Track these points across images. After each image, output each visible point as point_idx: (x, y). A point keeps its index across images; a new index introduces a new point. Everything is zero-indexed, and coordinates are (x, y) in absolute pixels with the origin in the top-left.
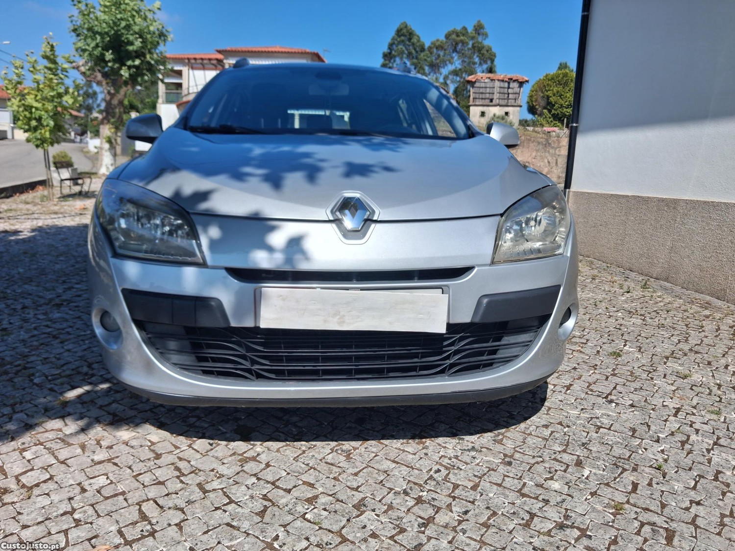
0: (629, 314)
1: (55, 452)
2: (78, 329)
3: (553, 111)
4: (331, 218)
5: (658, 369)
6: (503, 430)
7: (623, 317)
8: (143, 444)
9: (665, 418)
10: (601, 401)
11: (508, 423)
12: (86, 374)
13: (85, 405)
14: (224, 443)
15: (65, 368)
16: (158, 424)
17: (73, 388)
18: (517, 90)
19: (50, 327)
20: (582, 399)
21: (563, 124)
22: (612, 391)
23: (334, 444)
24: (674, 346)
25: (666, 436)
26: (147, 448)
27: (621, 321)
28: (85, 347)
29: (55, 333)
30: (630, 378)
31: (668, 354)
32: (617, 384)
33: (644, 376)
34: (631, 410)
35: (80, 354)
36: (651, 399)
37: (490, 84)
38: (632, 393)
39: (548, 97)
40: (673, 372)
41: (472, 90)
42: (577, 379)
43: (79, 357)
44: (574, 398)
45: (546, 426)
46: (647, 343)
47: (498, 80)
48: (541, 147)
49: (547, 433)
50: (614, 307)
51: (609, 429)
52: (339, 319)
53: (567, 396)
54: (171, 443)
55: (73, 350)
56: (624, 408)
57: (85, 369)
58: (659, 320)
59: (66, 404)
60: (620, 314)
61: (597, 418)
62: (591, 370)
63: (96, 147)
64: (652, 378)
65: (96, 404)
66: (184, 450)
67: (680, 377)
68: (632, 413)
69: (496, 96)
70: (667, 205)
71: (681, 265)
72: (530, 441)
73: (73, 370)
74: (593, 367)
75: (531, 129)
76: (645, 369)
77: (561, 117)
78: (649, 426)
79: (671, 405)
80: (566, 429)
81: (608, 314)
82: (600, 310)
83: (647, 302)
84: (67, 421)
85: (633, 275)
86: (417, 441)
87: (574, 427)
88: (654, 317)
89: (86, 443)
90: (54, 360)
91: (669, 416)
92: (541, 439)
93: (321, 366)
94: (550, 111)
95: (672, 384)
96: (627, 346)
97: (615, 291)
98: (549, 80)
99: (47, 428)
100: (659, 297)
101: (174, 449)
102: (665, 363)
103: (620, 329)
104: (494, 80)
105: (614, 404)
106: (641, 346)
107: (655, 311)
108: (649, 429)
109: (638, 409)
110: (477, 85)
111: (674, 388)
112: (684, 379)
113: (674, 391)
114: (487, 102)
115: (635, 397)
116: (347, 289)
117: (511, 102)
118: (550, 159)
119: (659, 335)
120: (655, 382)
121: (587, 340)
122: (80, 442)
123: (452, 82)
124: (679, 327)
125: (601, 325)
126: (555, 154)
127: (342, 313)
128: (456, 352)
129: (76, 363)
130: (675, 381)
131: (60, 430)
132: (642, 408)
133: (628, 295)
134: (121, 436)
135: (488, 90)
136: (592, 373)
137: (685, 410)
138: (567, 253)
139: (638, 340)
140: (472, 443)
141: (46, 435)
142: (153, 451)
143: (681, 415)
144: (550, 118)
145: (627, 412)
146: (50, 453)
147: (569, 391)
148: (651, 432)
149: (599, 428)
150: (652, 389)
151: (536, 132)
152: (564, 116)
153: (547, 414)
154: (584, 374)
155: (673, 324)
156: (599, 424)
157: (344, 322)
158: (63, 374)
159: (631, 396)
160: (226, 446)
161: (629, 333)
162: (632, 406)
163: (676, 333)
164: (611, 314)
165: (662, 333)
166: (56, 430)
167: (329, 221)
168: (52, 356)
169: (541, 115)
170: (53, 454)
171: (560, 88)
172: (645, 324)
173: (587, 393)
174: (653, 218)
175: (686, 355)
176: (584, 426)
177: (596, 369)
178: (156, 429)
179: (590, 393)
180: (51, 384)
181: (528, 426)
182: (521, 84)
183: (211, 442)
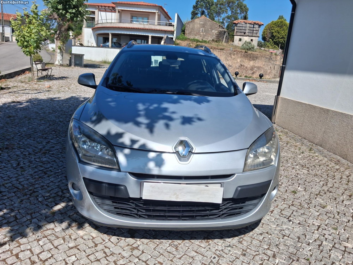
0: (302, 167)
1: (52, 242)
2: (55, 168)
3: (274, 40)
4: (175, 151)
5: (312, 202)
6: (242, 236)
7: (299, 168)
8: (89, 238)
9: (313, 231)
10: (286, 220)
11: (245, 231)
12: (61, 196)
13: (63, 215)
14: (123, 238)
15: (51, 192)
16: (95, 227)
17: (57, 204)
18: (257, 29)
19: (42, 167)
20: (277, 219)
21: (278, 47)
22: (291, 215)
23: (170, 241)
24: (320, 188)
25: (313, 242)
26: (91, 240)
27: (298, 172)
28: (59, 180)
29: (45, 171)
30: (299, 207)
31: (317, 193)
32: (294, 211)
33: (306, 206)
34: (298, 226)
35: (57, 184)
36: (308, 220)
37: (244, 25)
38: (300, 216)
39: (272, 33)
40: (319, 204)
41: (236, 28)
42: (276, 207)
43: (57, 186)
44: (274, 218)
45: (261, 234)
46: (309, 186)
47: (249, 23)
48: (267, 60)
49: (261, 238)
50: (295, 162)
51: (288, 237)
52: (176, 196)
53: (271, 217)
54: (101, 238)
55: (54, 182)
56: (295, 225)
57: (60, 193)
58: (315, 171)
59: (54, 213)
60: (298, 167)
61: (284, 230)
62: (283, 201)
63: (52, 48)
64: (309, 207)
65: (67, 214)
66: (107, 242)
67: (321, 207)
68: (299, 228)
69: (247, 31)
70: (324, 111)
71: (328, 140)
72: (254, 242)
73: (55, 193)
74: (284, 200)
75: (263, 49)
76: (307, 202)
77: (278, 43)
78: (306, 236)
79: (317, 224)
80: (270, 236)
81: (292, 166)
82: (289, 164)
83: (310, 159)
84: (55, 224)
85: (306, 141)
86: (206, 240)
87: (273, 235)
88: (313, 169)
89: (65, 237)
90: (46, 187)
91: (315, 230)
92: (258, 241)
93: (167, 214)
94: (273, 40)
95: (318, 212)
96: (300, 187)
97: (297, 152)
98: (273, 24)
99: (47, 228)
100: (317, 156)
101: (103, 242)
102: (316, 198)
103: (297, 176)
104: (247, 23)
105: (291, 222)
106: (306, 187)
107: (314, 165)
108: (306, 238)
109: (302, 226)
110: (238, 25)
111: (318, 214)
112: (323, 208)
113: (318, 216)
114: (243, 34)
115: (301, 219)
116: (180, 184)
117: (254, 35)
118: (271, 66)
119: (314, 181)
120: (311, 210)
121: (282, 183)
122: (62, 236)
123: (227, 22)
124: (324, 176)
125: (289, 173)
126: (274, 64)
127: (177, 194)
128: (225, 209)
129: (56, 189)
130: (319, 210)
131: (53, 229)
132: (304, 225)
133: (302, 155)
134: (79, 234)
135: (243, 28)
136: (283, 204)
137: (322, 227)
138: (275, 165)
139: (305, 183)
140: (229, 242)
141: (48, 232)
142: (94, 242)
143: (320, 230)
144: (273, 43)
145: (297, 227)
146: (50, 242)
147: (272, 214)
148: (306, 239)
149: (284, 236)
150: (308, 214)
151: (265, 50)
152: (280, 42)
153: (262, 227)
154: (279, 204)
155: (322, 174)
156: (284, 234)
157: (178, 198)
158: (51, 196)
159: (299, 217)
160: (125, 240)
161: (301, 179)
162: (299, 223)
163: (323, 179)
164: (294, 167)
165: (316, 179)
166: (51, 229)
167: (173, 153)
168: (45, 184)
169: (268, 42)
170: (52, 243)
171: (278, 29)
172: (309, 174)
173: (280, 216)
174: (317, 116)
175: (325, 193)
176: (277, 235)
177: (285, 201)
178: (94, 230)
179: (281, 215)
180: (46, 202)
181: (253, 234)
182: (260, 26)
183: (118, 238)
